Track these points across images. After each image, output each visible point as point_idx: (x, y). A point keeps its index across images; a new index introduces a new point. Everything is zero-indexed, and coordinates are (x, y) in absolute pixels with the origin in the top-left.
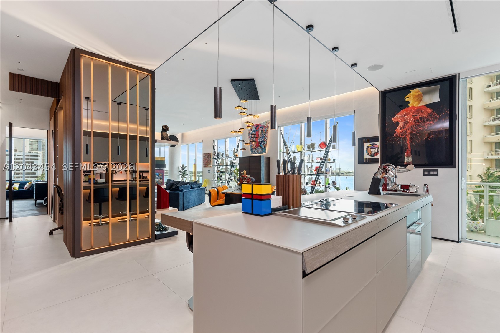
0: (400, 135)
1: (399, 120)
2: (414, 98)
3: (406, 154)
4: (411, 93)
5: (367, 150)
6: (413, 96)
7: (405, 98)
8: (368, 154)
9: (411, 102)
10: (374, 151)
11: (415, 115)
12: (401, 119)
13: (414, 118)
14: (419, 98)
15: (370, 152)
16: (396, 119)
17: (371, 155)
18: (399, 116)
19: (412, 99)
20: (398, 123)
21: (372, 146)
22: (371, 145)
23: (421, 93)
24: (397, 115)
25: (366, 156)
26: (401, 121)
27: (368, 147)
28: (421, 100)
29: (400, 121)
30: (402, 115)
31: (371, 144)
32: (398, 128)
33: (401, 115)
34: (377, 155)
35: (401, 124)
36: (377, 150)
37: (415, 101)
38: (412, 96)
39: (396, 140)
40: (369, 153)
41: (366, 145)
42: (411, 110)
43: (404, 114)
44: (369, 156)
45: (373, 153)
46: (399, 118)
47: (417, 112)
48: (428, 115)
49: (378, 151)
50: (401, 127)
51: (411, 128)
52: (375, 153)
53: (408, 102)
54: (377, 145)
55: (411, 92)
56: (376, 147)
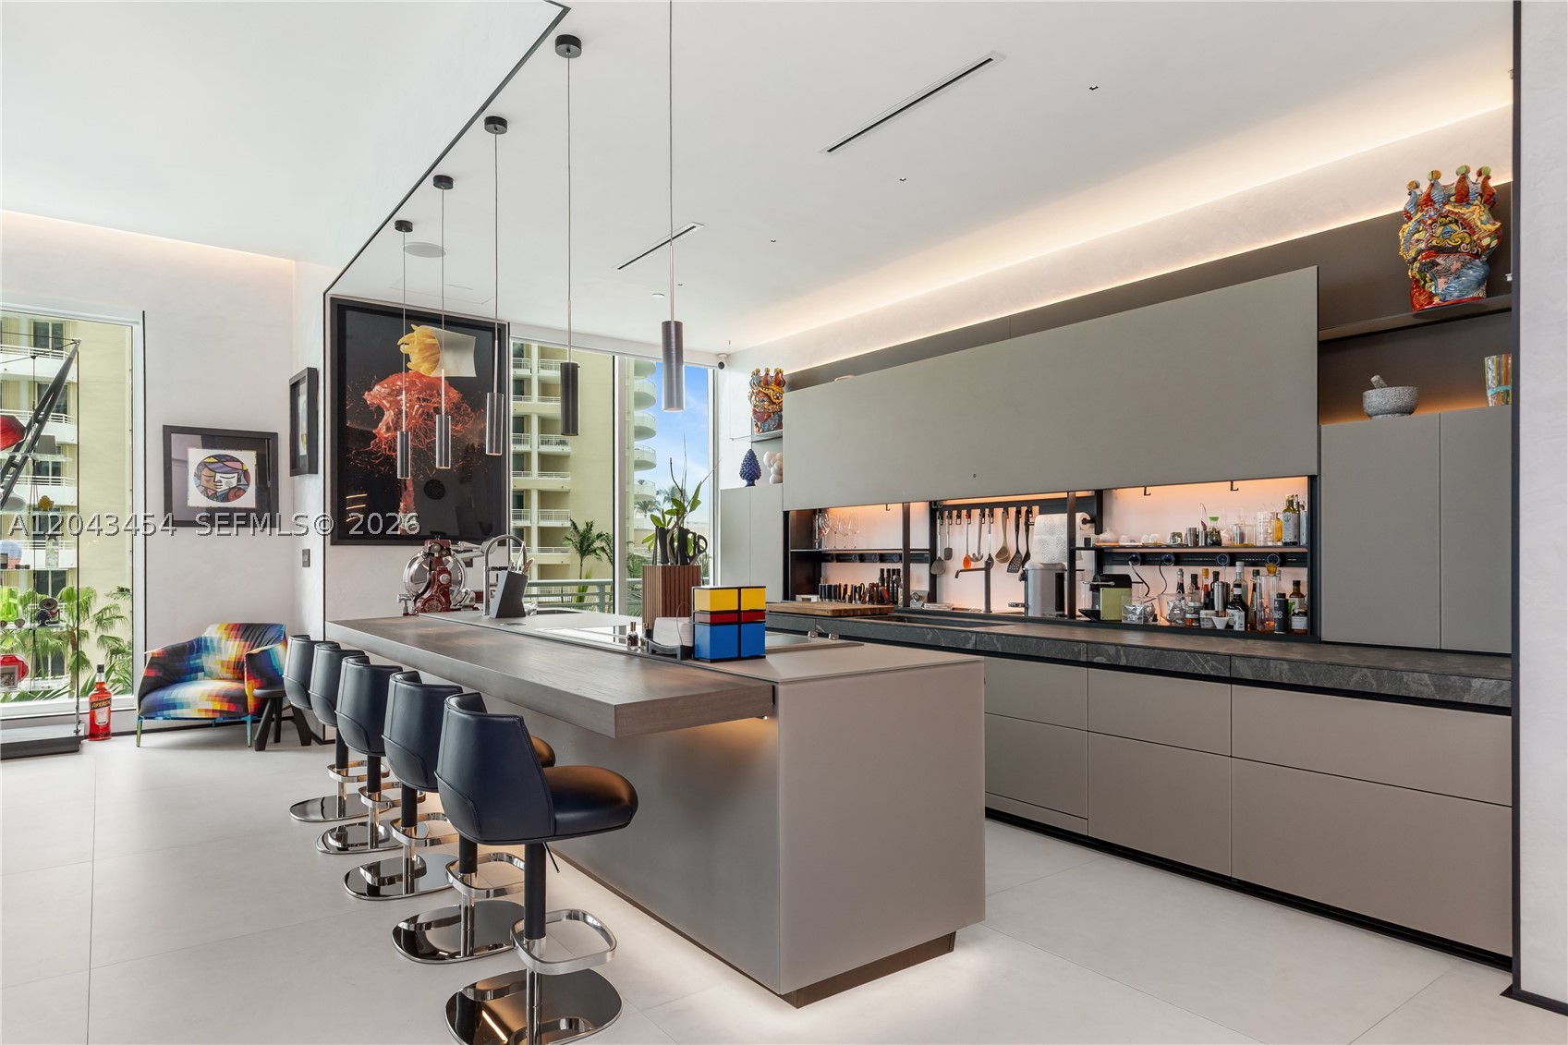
0: (387, 447)
1: (384, 402)
2: (420, 350)
3: (402, 504)
4: (414, 334)
5: (198, 476)
6: (419, 344)
7: (399, 343)
8: (205, 492)
9: (414, 358)
10: (227, 481)
11: (424, 400)
12: (388, 402)
13: (421, 406)
14: (434, 356)
15: (211, 485)
16: (375, 397)
17: (214, 497)
18: (383, 390)
19: (417, 350)
20: (380, 411)
21: (220, 464)
22: (213, 460)
23: (436, 341)
24: (377, 387)
25: (197, 499)
26: (388, 405)
27: (204, 465)
28: (438, 361)
29: (385, 406)
30: (393, 390)
31: (214, 457)
32: (382, 427)
33: (388, 390)
34: (237, 497)
35: (389, 416)
36: (239, 480)
37: (425, 359)
38: (416, 343)
39: (377, 462)
40: (206, 488)
41: (197, 455)
42: (415, 382)
43: (396, 390)
44: (208, 497)
45: (225, 487)
46: (384, 398)
47: (428, 392)
48: (452, 405)
49: (243, 481)
50: (388, 423)
51: (415, 431)
52: (230, 489)
53: (408, 359)
54: (238, 461)
55: (413, 331)
56: (234, 470)
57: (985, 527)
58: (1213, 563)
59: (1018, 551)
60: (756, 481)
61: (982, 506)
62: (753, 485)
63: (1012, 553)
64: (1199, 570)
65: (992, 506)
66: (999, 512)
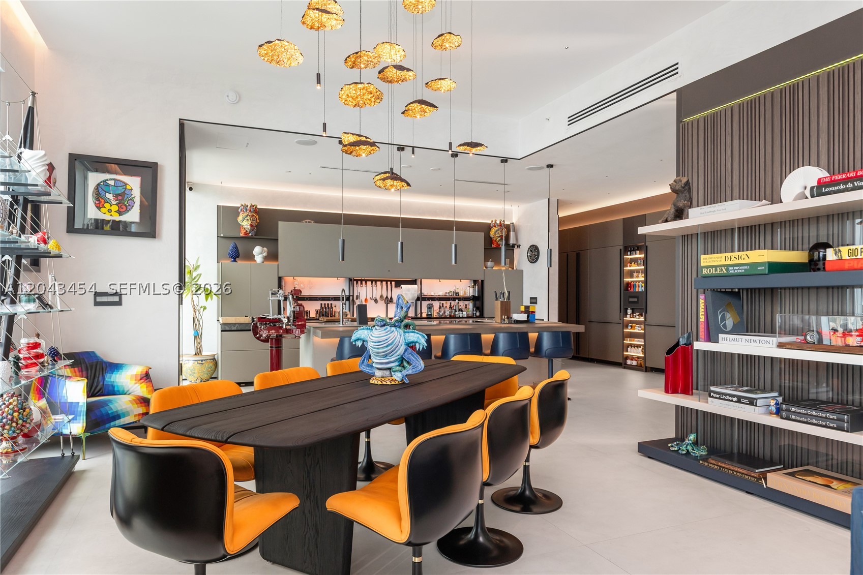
57: (374, 288)
58: (449, 300)
59: (387, 296)
60: (237, 259)
61: (372, 281)
62: (236, 261)
63: (385, 297)
64: (444, 302)
65: (376, 281)
66: (379, 283)
